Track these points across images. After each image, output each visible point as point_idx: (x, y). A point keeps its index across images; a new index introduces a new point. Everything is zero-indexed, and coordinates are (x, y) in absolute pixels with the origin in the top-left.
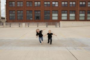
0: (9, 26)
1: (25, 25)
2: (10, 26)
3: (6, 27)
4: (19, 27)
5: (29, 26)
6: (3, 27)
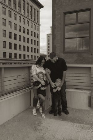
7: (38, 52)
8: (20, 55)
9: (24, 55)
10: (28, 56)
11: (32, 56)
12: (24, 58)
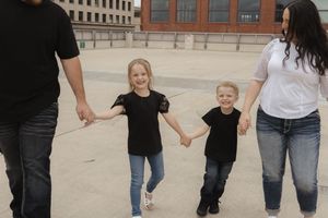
0: (144, 43)
1: (195, 41)
2: (147, 45)
3: (134, 47)
4: (175, 46)
5: (206, 47)
6: (125, 47)
7: (129, 9)
8: (97, 15)
9: (104, 16)
10: (111, 16)
11: (118, 17)
12: (104, 20)
